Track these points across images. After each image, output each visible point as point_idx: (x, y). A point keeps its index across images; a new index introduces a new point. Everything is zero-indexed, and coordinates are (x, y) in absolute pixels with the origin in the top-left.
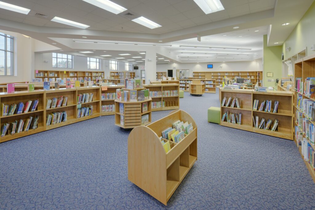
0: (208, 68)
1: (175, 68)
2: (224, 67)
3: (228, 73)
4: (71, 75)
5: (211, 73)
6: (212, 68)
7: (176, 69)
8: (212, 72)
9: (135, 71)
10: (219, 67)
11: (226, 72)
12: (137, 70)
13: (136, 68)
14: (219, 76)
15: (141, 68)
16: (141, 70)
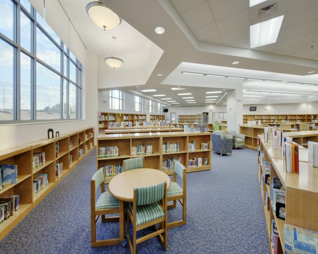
0: (250, 110)
1: (211, 111)
2: (269, 110)
3: (274, 117)
4: (125, 118)
5: (254, 116)
6: (256, 110)
7: (213, 112)
8: (256, 115)
9: (165, 114)
10: (264, 109)
11: (272, 116)
12: (167, 113)
13: (166, 110)
14: (264, 119)
15: (171, 110)
16: (171, 113)
